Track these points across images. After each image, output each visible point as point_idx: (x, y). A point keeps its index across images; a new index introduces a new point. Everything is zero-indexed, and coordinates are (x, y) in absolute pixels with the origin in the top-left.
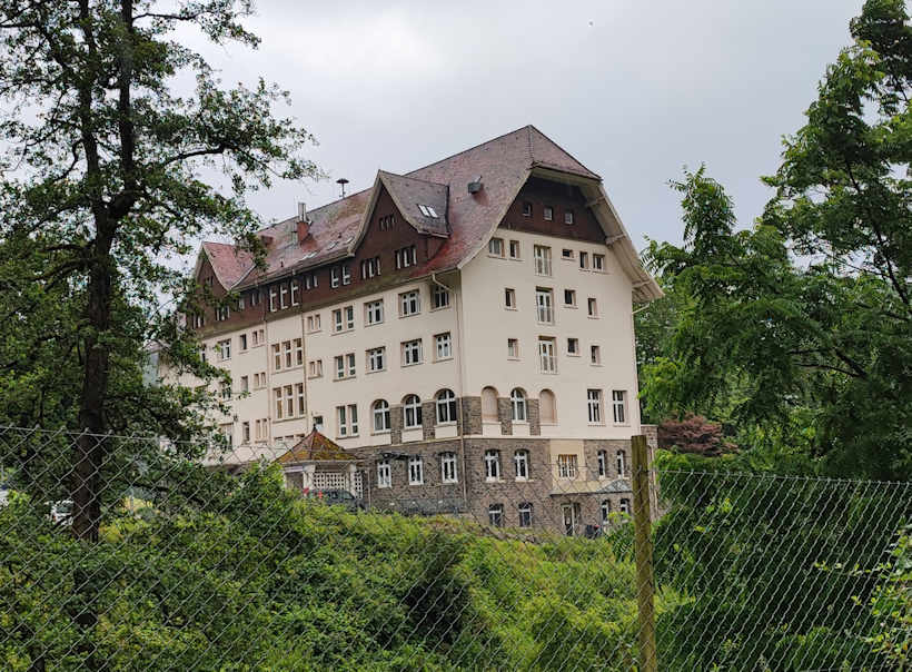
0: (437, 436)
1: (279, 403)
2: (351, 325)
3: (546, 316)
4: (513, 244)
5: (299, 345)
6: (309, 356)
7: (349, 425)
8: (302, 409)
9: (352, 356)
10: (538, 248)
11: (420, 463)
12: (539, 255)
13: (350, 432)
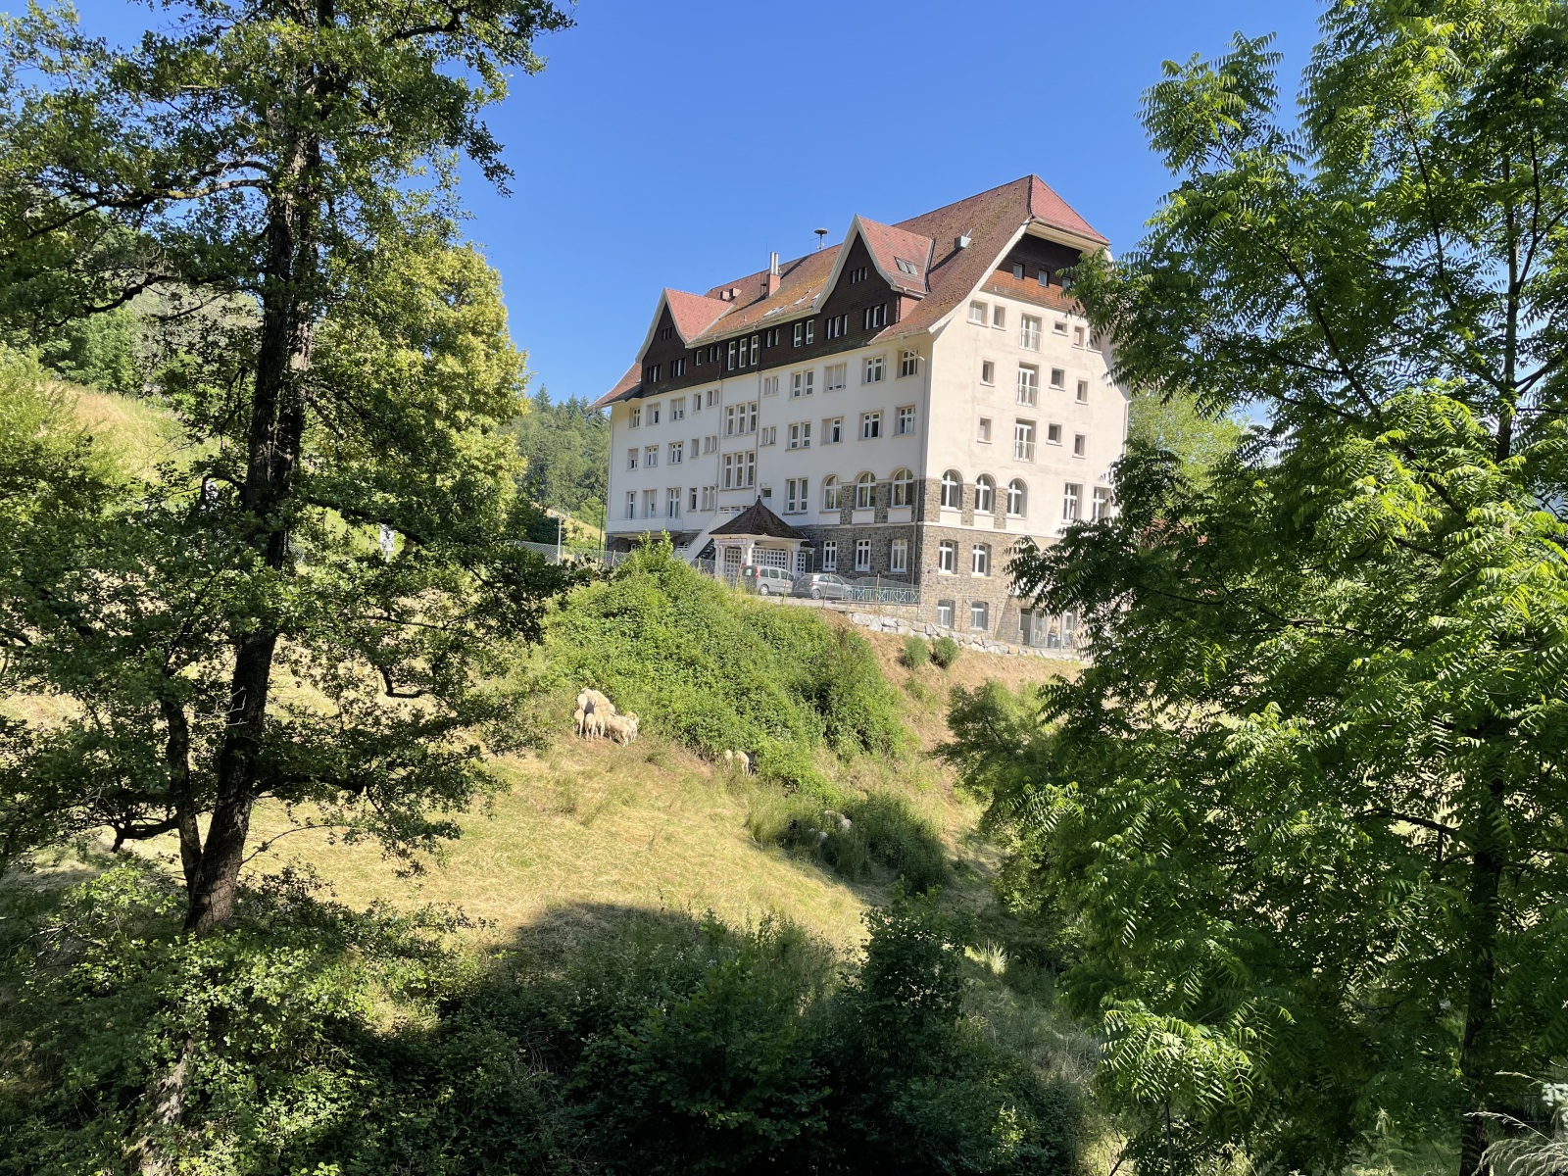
0: (890, 519)
1: (729, 471)
2: (809, 391)
3: (1029, 396)
4: (999, 313)
5: (754, 409)
6: (762, 424)
7: (798, 500)
8: (751, 478)
9: (808, 427)
10: (1027, 318)
11: (869, 548)
12: (1027, 327)
13: (798, 508)
